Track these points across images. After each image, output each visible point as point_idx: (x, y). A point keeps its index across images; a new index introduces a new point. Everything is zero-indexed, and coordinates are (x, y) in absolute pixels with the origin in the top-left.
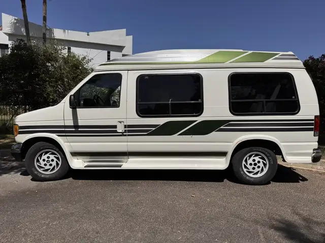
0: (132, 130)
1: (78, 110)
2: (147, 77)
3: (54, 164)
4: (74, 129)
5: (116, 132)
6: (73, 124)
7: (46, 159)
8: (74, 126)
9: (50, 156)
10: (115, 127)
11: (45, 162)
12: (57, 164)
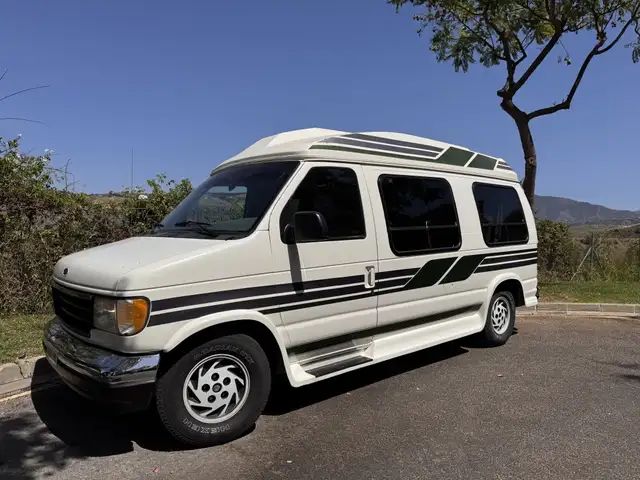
0: (389, 282)
1: (300, 246)
2: (391, 181)
3: (232, 388)
4: (294, 293)
5: (362, 288)
6: (291, 282)
7: (212, 383)
8: (293, 284)
9: (218, 371)
10: (361, 278)
11: (210, 393)
12: (240, 387)
